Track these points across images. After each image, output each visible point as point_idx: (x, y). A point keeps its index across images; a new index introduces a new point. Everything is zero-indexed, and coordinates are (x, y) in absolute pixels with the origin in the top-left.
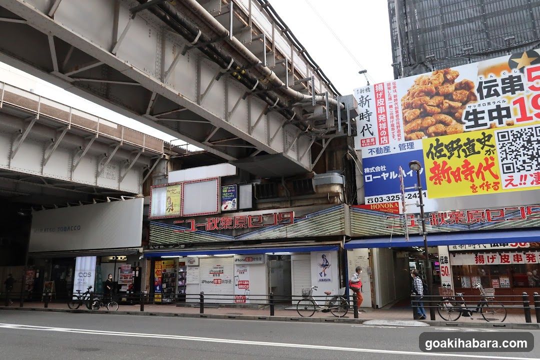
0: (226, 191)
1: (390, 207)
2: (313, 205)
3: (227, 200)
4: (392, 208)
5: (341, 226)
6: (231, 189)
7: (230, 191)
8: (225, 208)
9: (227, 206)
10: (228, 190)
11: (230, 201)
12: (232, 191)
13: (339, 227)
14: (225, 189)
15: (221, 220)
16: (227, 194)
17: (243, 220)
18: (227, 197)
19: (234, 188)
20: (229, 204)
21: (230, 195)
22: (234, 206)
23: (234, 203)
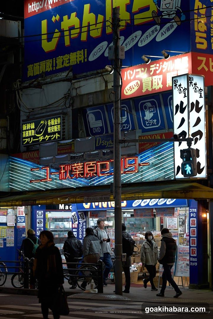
1: (36, 156)
4: (36, 158)
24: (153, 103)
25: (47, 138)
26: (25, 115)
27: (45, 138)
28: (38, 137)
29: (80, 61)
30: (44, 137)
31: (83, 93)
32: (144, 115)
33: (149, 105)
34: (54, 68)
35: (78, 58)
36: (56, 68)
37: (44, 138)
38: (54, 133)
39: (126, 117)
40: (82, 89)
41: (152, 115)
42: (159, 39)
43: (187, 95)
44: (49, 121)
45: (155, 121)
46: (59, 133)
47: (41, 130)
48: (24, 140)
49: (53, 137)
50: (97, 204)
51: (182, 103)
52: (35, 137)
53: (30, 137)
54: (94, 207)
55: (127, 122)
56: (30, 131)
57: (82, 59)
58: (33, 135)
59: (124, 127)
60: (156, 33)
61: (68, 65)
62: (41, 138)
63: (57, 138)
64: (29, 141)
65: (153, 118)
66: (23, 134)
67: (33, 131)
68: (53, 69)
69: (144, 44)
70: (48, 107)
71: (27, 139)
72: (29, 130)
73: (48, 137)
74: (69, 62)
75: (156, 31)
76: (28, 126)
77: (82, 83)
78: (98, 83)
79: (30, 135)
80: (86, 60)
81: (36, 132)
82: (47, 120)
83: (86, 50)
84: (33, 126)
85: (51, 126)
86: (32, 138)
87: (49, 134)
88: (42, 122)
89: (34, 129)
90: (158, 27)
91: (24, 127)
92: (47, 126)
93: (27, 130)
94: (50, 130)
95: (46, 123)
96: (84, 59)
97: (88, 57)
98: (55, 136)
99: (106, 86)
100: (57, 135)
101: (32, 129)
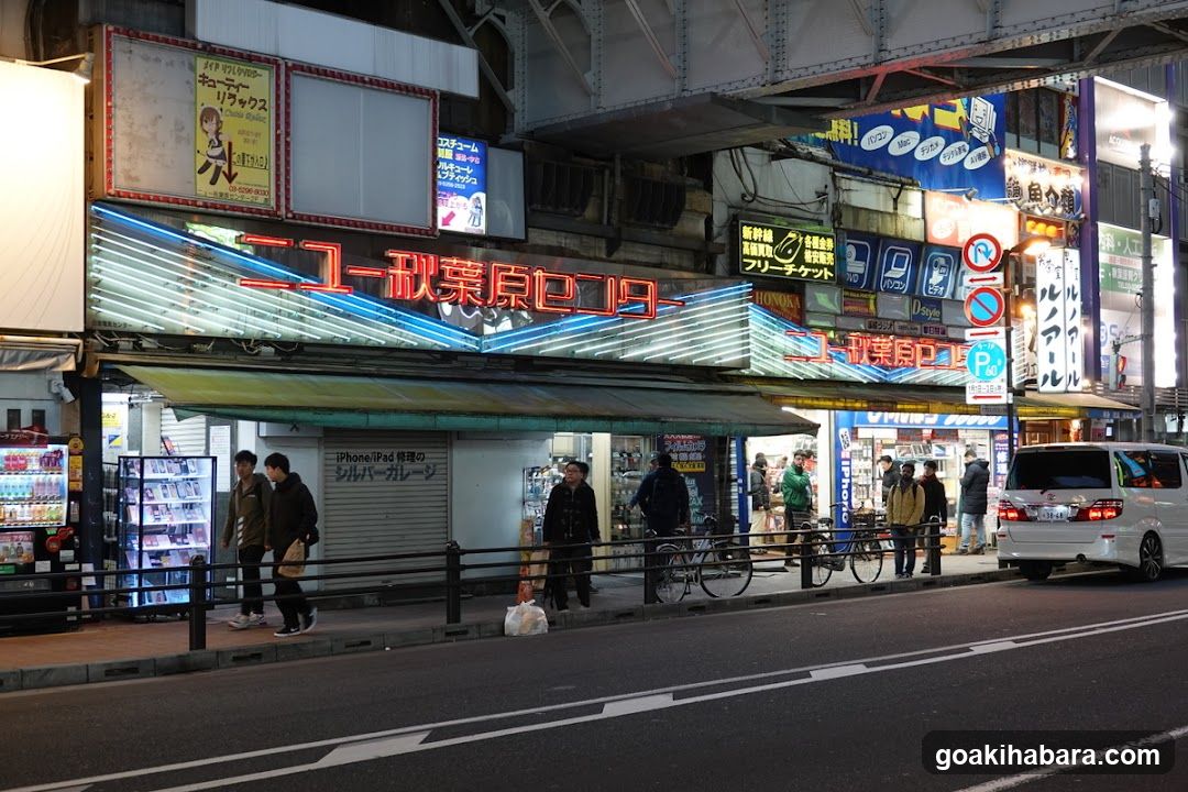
0: (449, 155)
1: (788, 306)
3: (451, 191)
4: (790, 309)
5: (743, 345)
6: (467, 152)
7: (464, 159)
8: (447, 221)
9: (452, 215)
10: (455, 151)
11: (462, 199)
12: (472, 159)
13: (738, 346)
14: (446, 147)
15: (448, 268)
16: (452, 166)
17: (521, 280)
18: (454, 181)
19: (476, 150)
20: (462, 208)
21: (464, 174)
22: (476, 223)
23: (477, 207)
24: (948, 260)
25: (803, 272)
26: (723, 202)
28: (782, 265)
29: (846, 140)
30: (798, 267)
31: (855, 203)
32: (930, 276)
33: (942, 261)
35: (841, 132)
37: (795, 270)
38: (820, 267)
39: (904, 269)
40: (853, 194)
41: (941, 278)
42: (968, 165)
43: (1061, 276)
44: (808, 237)
45: (942, 289)
46: (831, 268)
47: (790, 252)
48: (745, 260)
49: (816, 274)
51: (1052, 287)
52: (772, 262)
53: (763, 259)
55: (903, 279)
56: (761, 246)
57: (849, 136)
58: (770, 256)
59: (896, 285)
60: (964, 154)
62: (790, 269)
63: (826, 278)
64: (759, 266)
65: (940, 284)
66: (742, 246)
67: (769, 248)
69: (948, 163)
70: (800, 206)
71: (754, 262)
72: (757, 241)
73: (807, 270)
75: (965, 150)
76: (758, 233)
77: (854, 185)
78: (881, 196)
79: (762, 253)
80: (856, 143)
81: (778, 253)
82: (804, 236)
83: (855, 124)
84: (769, 236)
85: (812, 249)
86: (767, 263)
87: (808, 265)
88: (790, 235)
89: (771, 244)
90: (967, 147)
91: (746, 232)
92: (804, 248)
93: (753, 241)
94: (808, 256)
95: (800, 240)
96: (853, 140)
97: (860, 140)
98: (821, 272)
99: (896, 208)
100: (827, 273)
101: (767, 243)
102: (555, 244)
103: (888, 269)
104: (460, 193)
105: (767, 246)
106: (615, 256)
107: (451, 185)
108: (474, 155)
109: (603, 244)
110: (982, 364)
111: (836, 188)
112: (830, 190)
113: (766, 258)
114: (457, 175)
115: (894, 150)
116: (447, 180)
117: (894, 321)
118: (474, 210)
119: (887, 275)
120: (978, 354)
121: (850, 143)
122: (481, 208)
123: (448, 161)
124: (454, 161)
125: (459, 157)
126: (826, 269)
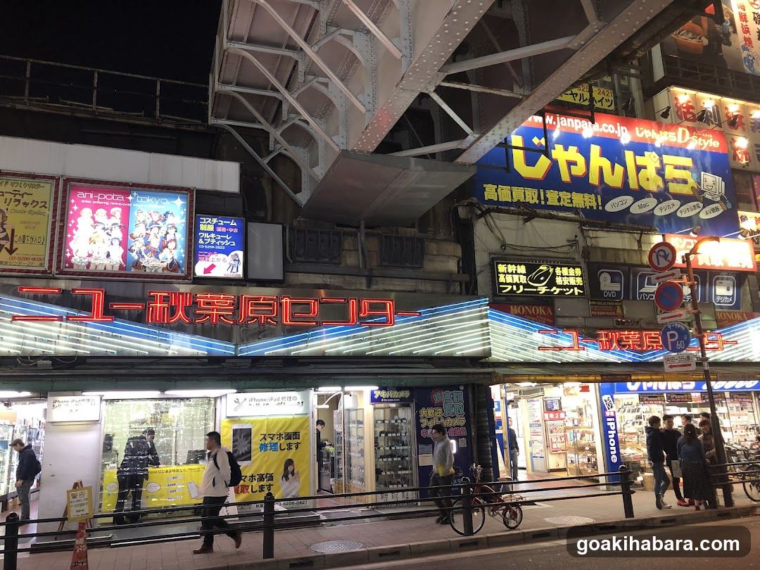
0: (211, 228)
1: (541, 313)
2: (415, 291)
3: (213, 251)
4: (543, 316)
5: (484, 340)
6: (227, 226)
7: (224, 230)
8: (207, 270)
9: (213, 266)
10: (216, 226)
11: (221, 256)
12: (231, 230)
13: (480, 341)
14: (209, 223)
15: (202, 300)
16: (213, 235)
17: (270, 305)
18: (215, 244)
19: (235, 224)
20: (221, 262)
21: (224, 240)
22: (235, 270)
23: (235, 260)
25: (555, 291)
27: (552, 290)
28: (536, 288)
29: (590, 207)
30: (550, 288)
31: (602, 245)
34: (543, 203)
35: (586, 202)
36: (546, 203)
37: (548, 290)
38: (571, 287)
39: (657, 286)
40: (600, 240)
42: (703, 216)
44: (558, 268)
46: (579, 287)
47: (542, 279)
48: (502, 286)
49: (567, 291)
50: (650, 384)
52: (526, 286)
53: (518, 285)
54: (645, 388)
56: (516, 276)
57: (594, 204)
58: (524, 282)
59: (651, 297)
60: (698, 210)
61: (570, 205)
62: (543, 290)
63: (576, 294)
64: (515, 289)
66: (499, 277)
67: (523, 277)
68: (540, 202)
69: (684, 215)
70: (550, 249)
71: (510, 287)
72: (512, 273)
74: (572, 202)
75: (699, 207)
76: (511, 268)
77: (600, 234)
79: (516, 281)
80: (600, 208)
81: (531, 280)
82: (554, 267)
83: (599, 196)
84: (522, 269)
85: (562, 276)
86: (521, 287)
87: (558, 287)
88: (541, 268)
89: (524, 275)
90: (701, 205)
91: (501, 268)
92: (554, 275)
93: (508, 273)
94: (559, 281)
95: (551, 270)
96: (598, 206)
97: (603, 205)
98: (572, 290)
99: (640, 246)
100: (576, 291)
101: (521, 274)
102: (322, 282)
103: (642, 286)
104: (219, 252)
105: (521, 276)
106: (374, 287)
107: (213, 247)
108: (233, 227)
109: (364, 280)
110: (673, 340)
111: (585, 238)
112: (580, 238)
113: (521, 284)
114: (217, 240)
115: (635, 210)
116: (209, 244)
117: (640, 319)
118: (233, 262)
119: (640, 291)
120: (668, 333)
121: (595, 208)
122: (239, 261)
123: (210, 233)
124: (215, 232)
125: (219, 230)
126: (576, 288)
